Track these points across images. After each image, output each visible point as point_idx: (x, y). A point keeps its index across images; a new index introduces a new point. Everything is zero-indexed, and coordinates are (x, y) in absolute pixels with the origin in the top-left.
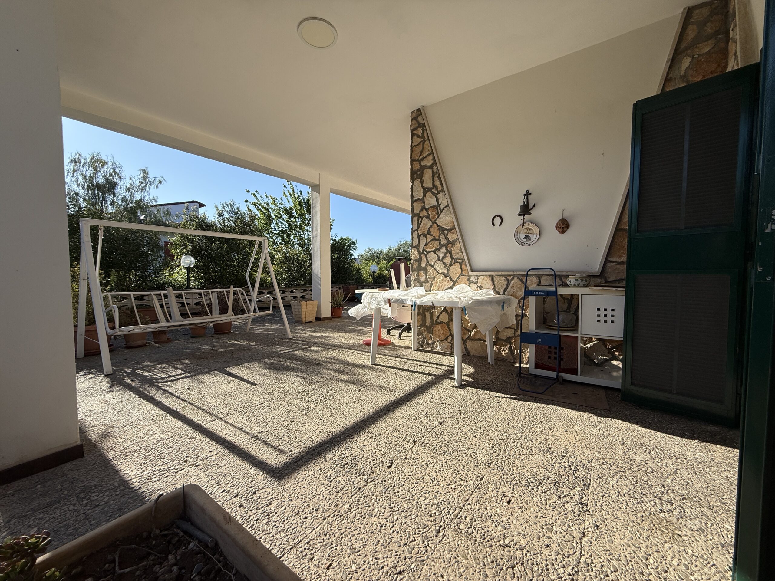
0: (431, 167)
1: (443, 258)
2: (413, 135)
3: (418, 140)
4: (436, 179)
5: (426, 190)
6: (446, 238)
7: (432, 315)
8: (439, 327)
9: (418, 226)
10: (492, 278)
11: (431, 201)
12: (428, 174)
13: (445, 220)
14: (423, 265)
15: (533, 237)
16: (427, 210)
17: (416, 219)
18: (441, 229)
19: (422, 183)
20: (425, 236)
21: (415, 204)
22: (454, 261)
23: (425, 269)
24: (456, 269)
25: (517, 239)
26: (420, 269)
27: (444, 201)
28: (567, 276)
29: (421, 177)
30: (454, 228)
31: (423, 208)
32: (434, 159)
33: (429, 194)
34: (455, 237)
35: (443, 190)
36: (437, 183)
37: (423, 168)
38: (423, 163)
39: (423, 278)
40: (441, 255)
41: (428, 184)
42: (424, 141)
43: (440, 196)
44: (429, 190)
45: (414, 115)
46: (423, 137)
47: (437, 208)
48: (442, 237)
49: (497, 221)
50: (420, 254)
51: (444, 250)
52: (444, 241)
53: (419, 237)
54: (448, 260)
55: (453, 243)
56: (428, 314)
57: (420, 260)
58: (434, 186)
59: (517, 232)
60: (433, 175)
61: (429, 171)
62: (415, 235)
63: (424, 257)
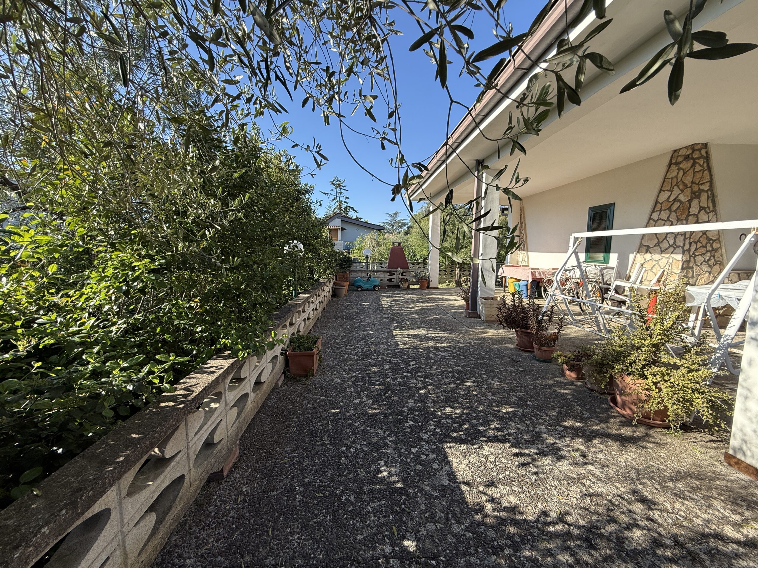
0: (707, 192)
1: (709, 260)
3: (698, 168)
4: (710, 201)
5: (701, 209)
6: (711, 245)
10: (739, 274)
11: (703, 217)
12: (704, 196)
13: (713, 233)
14: (691, 265)
18: (709, 239)
19: (699, 202)
20: (696, 243)
22: (716, 262)
23: (692, 268)
24: (716, 269)
26: (688, 268)
27: (713, 219)
29: (698, 197)
30: (718, 239)
31: (697, 222)
32: (711, 186)
33: (703, 211)
34: (718, 246)
35: (714, 210)
36: (711, 205)
37: (701, 191)
38: (701, 187)
39: (690, 275)
40: (707, 258)
41: (704, 204)
42: (704, 170)
43: (711, 215)
44: (704, 208)
46: (702, 166)
48: (708, 245)
49: (743, 237)
50: (690, 256)
51: (708, 254)
52: (709, 248)
53: (690, 244)
54: (711, 262)
55: (716, 250)
57: (689, 261)
58: (708, 206)
60: (708, 198)
61: (706, 194)
62: (687, 242)
63: (692, 259)
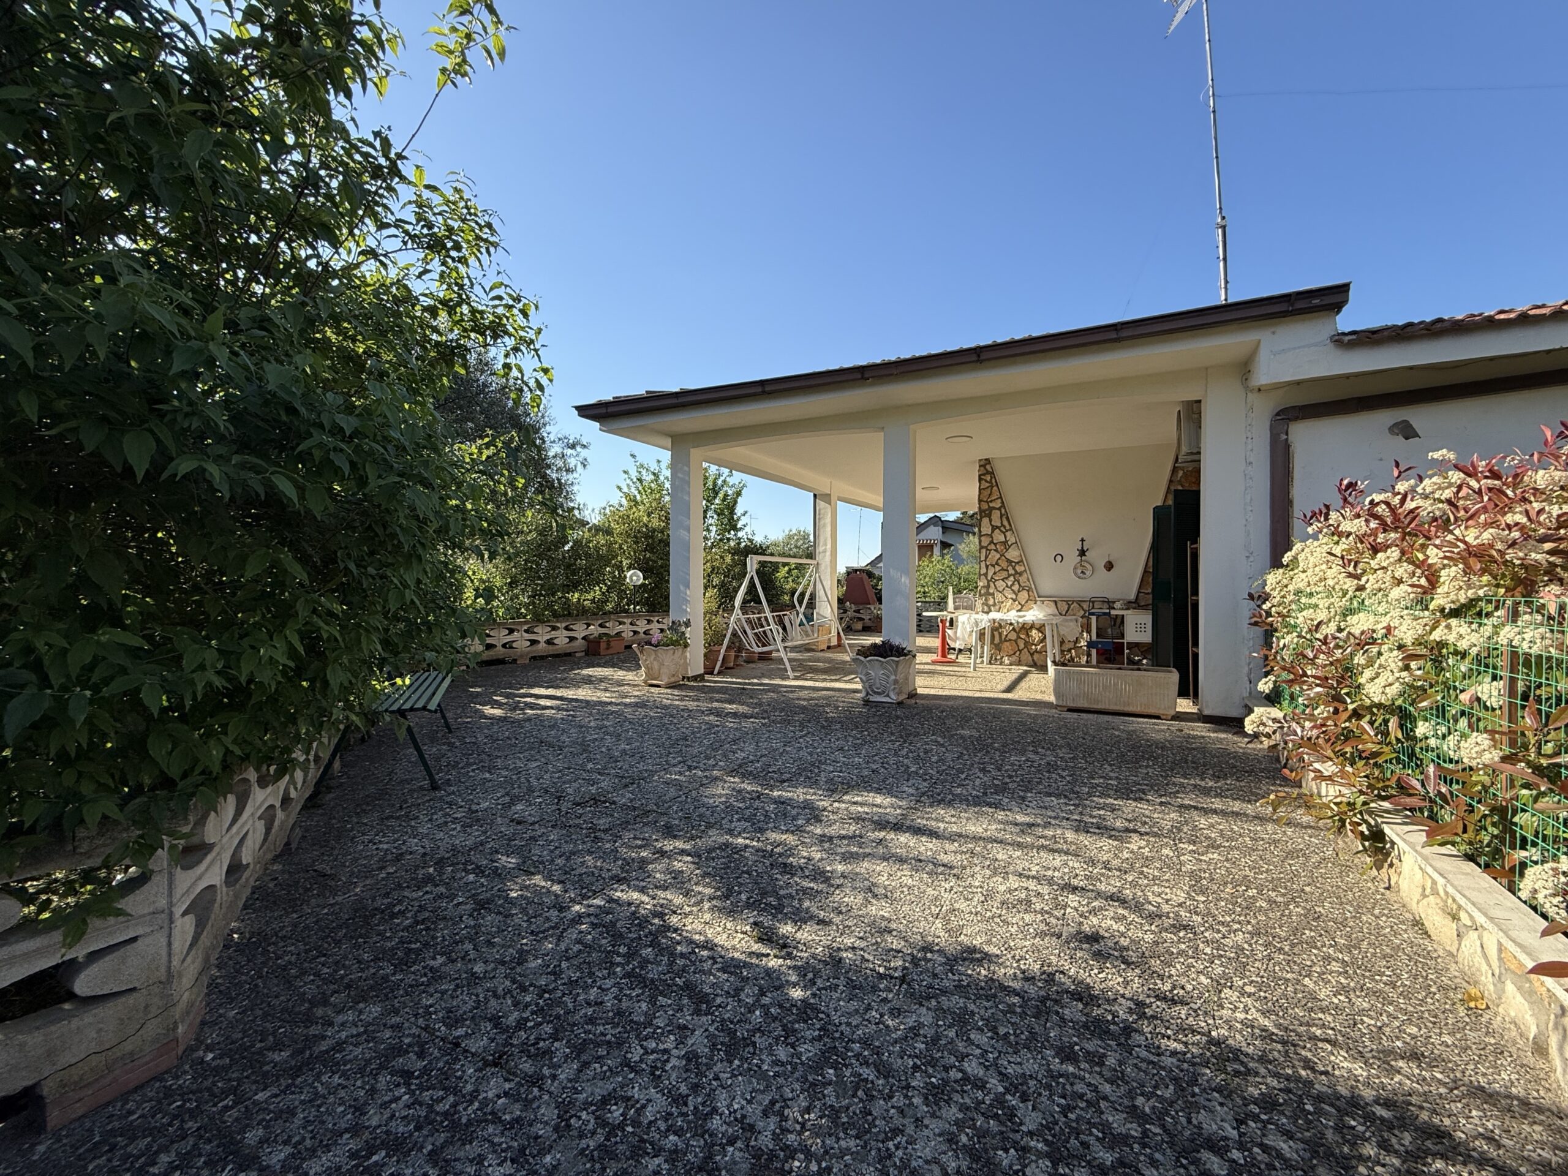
0: (999, 509)
1: (1013, 585)
2: (980, 480)
3: (985, 485)
4: (1004, 519)
5: (994, 528)
6: (1014, 569)
7: (1000, 634)
8: (1008, 644)
9: (986, 557)
10: (1056, 602)
11: (999, 537)
12: (996, 515)
13: (1013, 554)
14: (991, 591)
15: (1088, 573)
16: (995, 544)
17: (984, 551)
18: (1009, 562)
19: (991, 521)
20: (993, 566)
21: (983, 538)
22: (1022, 588)
23: (993, 594)
24: (1024, 595)
25: (1075, 574)
26: (988, 594)
27: (1011, 539)
28: (1114, 602)
29: (989, 516)
30: (1022, 561)
31: (992, 542)
32: (1002, 502)
33: (997, 531)
34: (1023, 569)
35: (1011, 529)
36: (1006, 523)
37: (992, 509)
38: (991, 505)
39: (991, 602)
40: (1010, 583)
41: (996, 522)
42: (992, 487)
43: (1008, 534)
44: (997, 527)
45: (982, 463)
46: (991, 482)
47: (1005, 543)
48: (1010, 568)
49: (1059, 558)
50: (988, 581)
51: (1012, 578)
52: (1011, 572)
53: (987, 567)
54: (1016, 587)
55: (1021, 574)
56: (996, 633)
57: (988, 587)
58: (1002, 525)
59: (1075, 568)
60: (1002, 516)
61: (998, 512)
62: (983, 564)
63: (992, 584)
